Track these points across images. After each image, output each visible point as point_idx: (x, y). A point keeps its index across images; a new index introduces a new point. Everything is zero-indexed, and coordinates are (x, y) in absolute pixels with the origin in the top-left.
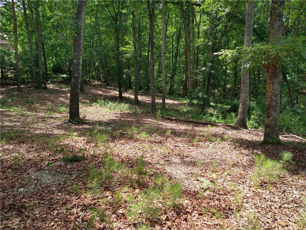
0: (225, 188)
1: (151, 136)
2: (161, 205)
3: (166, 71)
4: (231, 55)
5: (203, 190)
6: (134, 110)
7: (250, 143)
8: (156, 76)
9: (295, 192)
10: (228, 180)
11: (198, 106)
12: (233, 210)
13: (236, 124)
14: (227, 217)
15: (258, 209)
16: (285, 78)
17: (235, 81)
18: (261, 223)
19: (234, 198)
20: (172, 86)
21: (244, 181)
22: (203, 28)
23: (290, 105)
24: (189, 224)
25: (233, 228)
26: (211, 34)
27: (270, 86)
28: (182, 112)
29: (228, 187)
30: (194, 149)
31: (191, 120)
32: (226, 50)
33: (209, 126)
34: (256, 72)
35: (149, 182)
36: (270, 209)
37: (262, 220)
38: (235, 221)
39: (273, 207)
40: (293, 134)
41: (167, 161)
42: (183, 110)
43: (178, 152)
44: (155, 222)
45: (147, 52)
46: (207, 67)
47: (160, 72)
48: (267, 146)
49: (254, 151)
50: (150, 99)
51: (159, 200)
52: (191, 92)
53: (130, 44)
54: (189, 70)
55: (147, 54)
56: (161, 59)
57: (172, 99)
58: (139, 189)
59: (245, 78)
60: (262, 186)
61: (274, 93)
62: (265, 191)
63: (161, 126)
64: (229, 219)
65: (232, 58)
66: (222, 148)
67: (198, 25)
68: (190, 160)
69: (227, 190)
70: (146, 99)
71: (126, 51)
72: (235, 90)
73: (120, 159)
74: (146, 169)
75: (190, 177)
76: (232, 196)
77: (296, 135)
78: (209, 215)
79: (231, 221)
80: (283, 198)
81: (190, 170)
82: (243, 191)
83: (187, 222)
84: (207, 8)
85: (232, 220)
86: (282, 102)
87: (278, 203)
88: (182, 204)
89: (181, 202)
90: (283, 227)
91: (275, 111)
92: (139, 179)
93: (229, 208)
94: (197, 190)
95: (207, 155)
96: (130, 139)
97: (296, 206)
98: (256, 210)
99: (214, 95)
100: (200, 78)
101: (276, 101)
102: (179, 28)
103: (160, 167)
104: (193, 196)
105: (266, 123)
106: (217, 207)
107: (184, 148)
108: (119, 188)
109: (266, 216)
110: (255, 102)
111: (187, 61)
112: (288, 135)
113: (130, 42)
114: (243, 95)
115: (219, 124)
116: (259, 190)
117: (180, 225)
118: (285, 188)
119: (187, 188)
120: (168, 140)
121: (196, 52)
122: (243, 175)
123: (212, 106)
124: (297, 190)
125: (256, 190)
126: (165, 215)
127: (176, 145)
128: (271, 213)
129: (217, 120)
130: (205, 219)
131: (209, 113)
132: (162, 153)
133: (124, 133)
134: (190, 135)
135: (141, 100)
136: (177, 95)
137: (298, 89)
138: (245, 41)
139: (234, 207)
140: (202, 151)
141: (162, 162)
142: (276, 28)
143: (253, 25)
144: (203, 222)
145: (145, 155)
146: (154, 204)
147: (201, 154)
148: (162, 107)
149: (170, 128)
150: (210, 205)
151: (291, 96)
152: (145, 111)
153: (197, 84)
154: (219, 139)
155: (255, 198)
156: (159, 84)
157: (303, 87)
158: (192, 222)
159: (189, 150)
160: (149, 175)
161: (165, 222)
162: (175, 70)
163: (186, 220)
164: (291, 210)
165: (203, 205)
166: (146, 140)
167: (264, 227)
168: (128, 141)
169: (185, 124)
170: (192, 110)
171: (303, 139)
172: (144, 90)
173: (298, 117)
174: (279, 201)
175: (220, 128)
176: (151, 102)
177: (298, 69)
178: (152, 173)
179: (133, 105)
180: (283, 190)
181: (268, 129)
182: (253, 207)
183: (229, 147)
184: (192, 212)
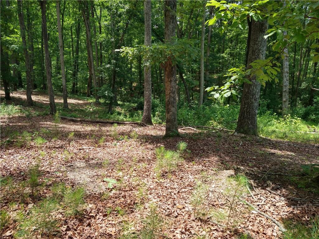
0: (131, 184)
1: (50, 142)
2: (61, 216)
3: (67, 67)
4: (132, 53)
5: (109, 191)
6: (27, 112)
7: (154, 138)
8: (54, 73)
9: (190, 177)
10: (134, 176)
11: (105, 105)
12: (138, 204)
13: (143, 121)
14: (132, 212)
15: (160, 197)
16: (181, 77)
17: (140, 79)
18: (163, 210)
19: (138, 193)
20: (74, 84)
21: (148, 174)
22: (104, 23)
23: (187, 102)
24: (92, 229)
25: (137, 222)
26: (113, 29)
27: (168, 83)
28: (88, 112)
29: (134, 183)
30: (101, 150)
31: (98, 120)
32: (127, 47)
33: (116, 124)
34: (158, 72)
35: (46, 193)
36: (170, 196)
37: (164, 208)
38: (140, 214)
39: (173, 194)
40: (190, 127)
41: (70, 166)
42: (89, 110)
43: (83, 155)
44: (53, 236)
45: (41, 44)
46: (112, 64)
47: (58, 68)
48: (168, 139)
49: (158, 145)
50: (48, 99)
51: (59, 211)
52: (97, 91)
53: (17, 33)
54: (92, 66)
55: (40, 46)
56: (59, 54)
57: (76, 99)
58: (33, 204)
59: (147, 76)
60: (164, 176)
61: (172, 90)
62: (166, 180)
63: (62, 129)
64: (134, 214)
65: (133, 56)
66: (129, 146)
67: (99, 20)
68: (95, 162)
69: (132, 186)
70: (44, 99)
71: (11, 41)
72: (141, 89)
73: (7, 172)
74: (43, 179)
75: (96, 179)
76: (137, 190)
77: (192, 127)
78: (114, 214)
79: (136, 215)
80: (181, 184)
81: (95, 172)
82: (147, 183)
83: (90, 227)
84: (107, 2)
85: (137, 213)
86: (181, 99)
87: (177, 189)
88: (85, 209)
89: (84, 208)
90: (181, 209)
91: (174, 107)
92: (33, 192)
93: (134, 203)
94: (102, 192)
95: (114, 154)
96: (22, 147)
97: (191, 188)
98: (158, 199)
99: (121, 93)
100: (105, 76)
101: (173, 98)
102: (78, 20)
103: (61, 174)
104: (98, 198)
105: (167, 118)
106: (122, 204)
107: (90, 150)
108: (5, 207)
109: (166, 203)
110: (159, 100)
111: (89, 57)
112: (185, 128)
113: (16, 30)
114: (146, 93)
115: (127, 122)
116: (161, 180)
117: (83, 231)
118: (183, 174)
119: (92, 191)
120: (71, 144)
121: (99, 48)
122: (148, 168)
123: (119, 105)
124: (192, 175)
125: (159, 181)
126: (65, 225)
127: (80, 148)
128: (171, 199)
129: (125, 119)
130: (110, 218)
131: (117, 112)
132: (64, 159)
133: (14, 141)
134: (97, 136)
135: (37, 101)
136: (82, 94)
137: (193, 87)
138: (145, 40)
139: (138, 201)
140: (109, 151)
141: (63, 169)
142: (170, 29)
143: (152, 25)
144: (108, 223)
145: (42, 163)
146: (52, 216)
147: (108, 154)
148: (63, 108)
149: (74, 130)
150: (116, 203)
151: (187, 94)
152: (42, 113)
153: (102, 82)
154: (126, 137)
155: (158, 188)
156: (59, 81)
157: (196, 85)
158: (96, 226)
159: (95, 152)
160: (46, 185)
161: (65, 232)
162: (77, 67)
163: (89, 225)
164: (187, 193)
165: (109, 205)
166: (43, 147)
167: (165, 213)
168: (19, 150)
169: (91, 125)
170: (99, 110)
171: (197, 130)
172: (40, 89)
173: (193, 112)
174: (178, 187)
175: (127, 126)
176: (49, 102)
177: (192, 69)
178: (50, 182)
179: (26, 107)
180: (180, 177)
181: (168, 123)
182: (156, 197)
183: (135, 144)
184: (96, 215)
